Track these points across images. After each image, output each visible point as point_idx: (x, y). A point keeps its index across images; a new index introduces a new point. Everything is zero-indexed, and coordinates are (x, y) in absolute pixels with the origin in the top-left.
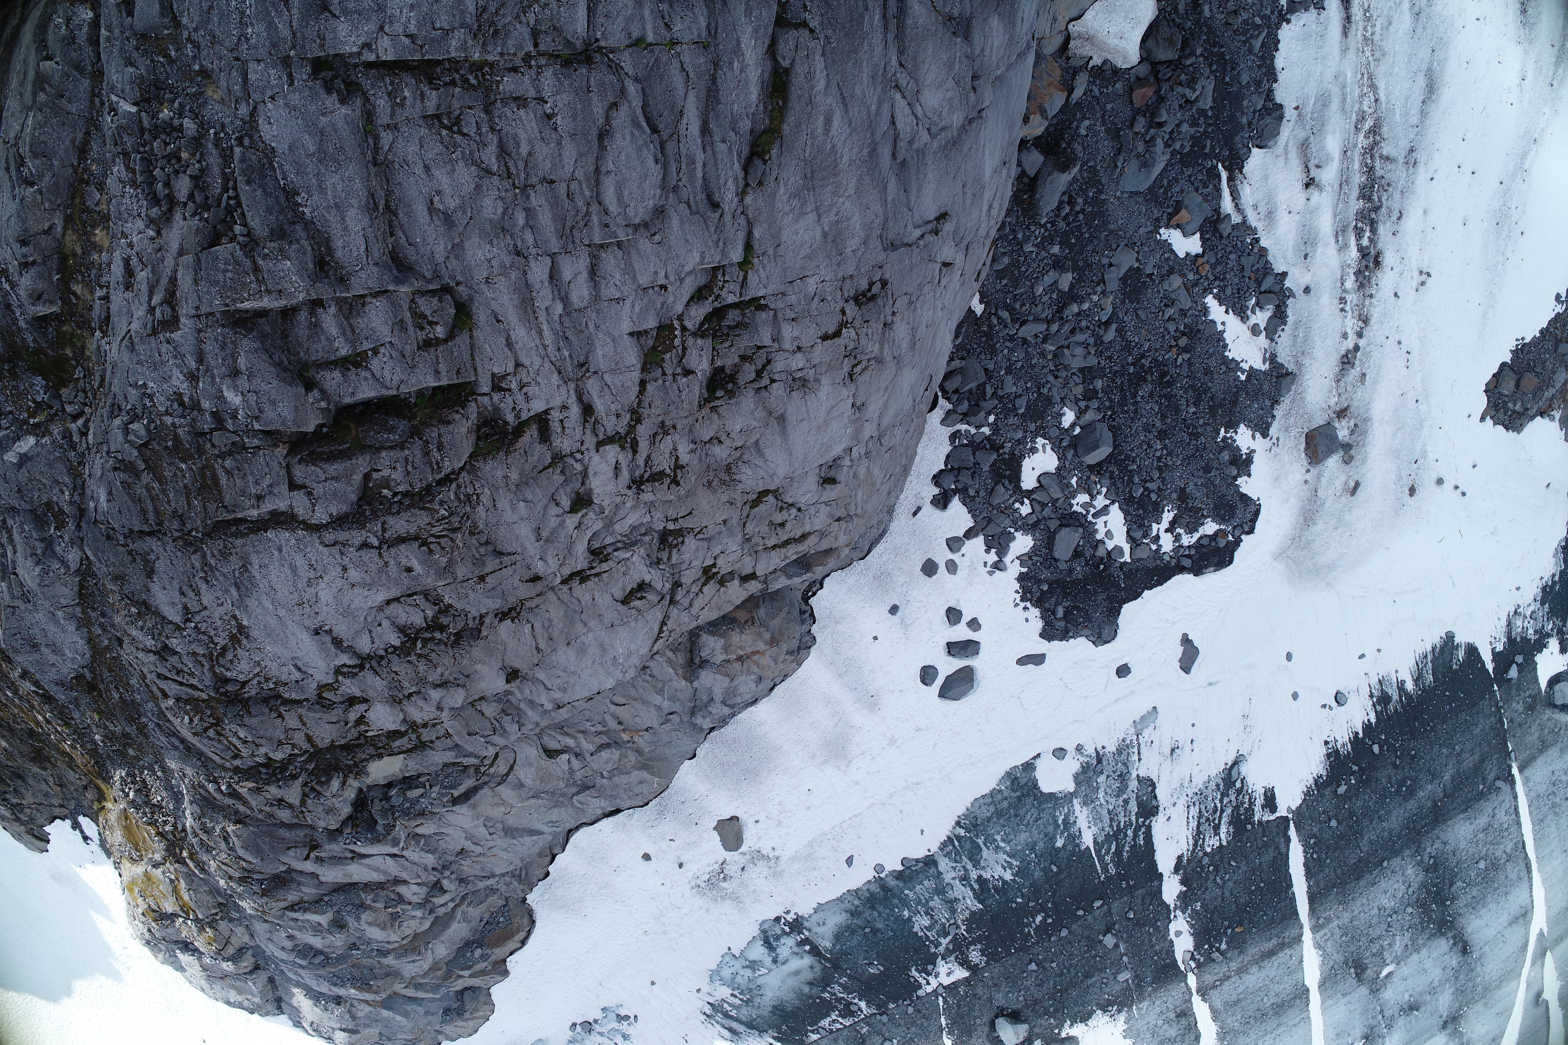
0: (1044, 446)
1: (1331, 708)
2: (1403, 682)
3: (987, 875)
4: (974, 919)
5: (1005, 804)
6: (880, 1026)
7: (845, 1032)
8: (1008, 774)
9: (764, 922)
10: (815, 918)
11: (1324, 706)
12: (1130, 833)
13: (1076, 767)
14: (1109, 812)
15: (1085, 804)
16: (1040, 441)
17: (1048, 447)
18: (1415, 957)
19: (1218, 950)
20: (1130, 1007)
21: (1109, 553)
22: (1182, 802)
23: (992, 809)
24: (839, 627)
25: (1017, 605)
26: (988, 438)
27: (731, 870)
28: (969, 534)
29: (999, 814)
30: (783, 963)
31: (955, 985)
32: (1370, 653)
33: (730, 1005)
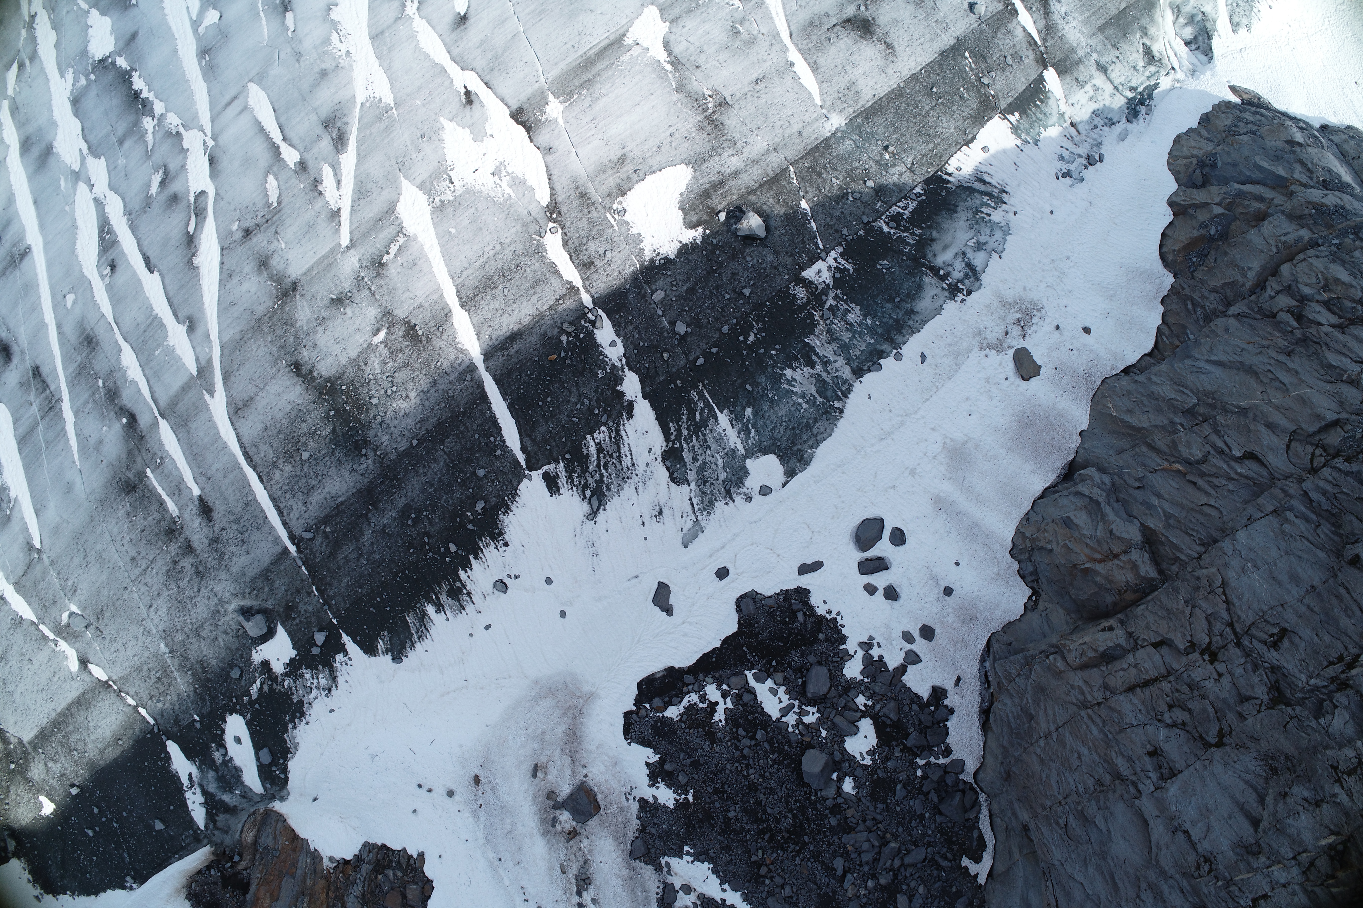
0: (863, 759)
1: (509, 576)
2: (438, 611)
3: (808, 370)
4: (810, 328)
5: (805, 437)
6: (866, 211)
7: (894, 199)
8: (807, 464)
9: (979, 288)
10: (940, 301)
11: (516, 577)
12: (685, 432)
13: (749, 482)
14: (709, 448)
15: (733, 451)
16: (868, 761)
17: (858, 758)
18: (353, 355)
19: (568, 334)
20: (642, 266)
21: (769, 675)
22: (641, 469)
23: (815, 430)
24: (995, 570)
25: (838, 614)
26: (916, 755)
27: (1015, 331)
28: (902, 669)
29: (808, 427)
30: (957, 254)
31: (811, 262)
32: (480, 632)
33: (989, 205)
